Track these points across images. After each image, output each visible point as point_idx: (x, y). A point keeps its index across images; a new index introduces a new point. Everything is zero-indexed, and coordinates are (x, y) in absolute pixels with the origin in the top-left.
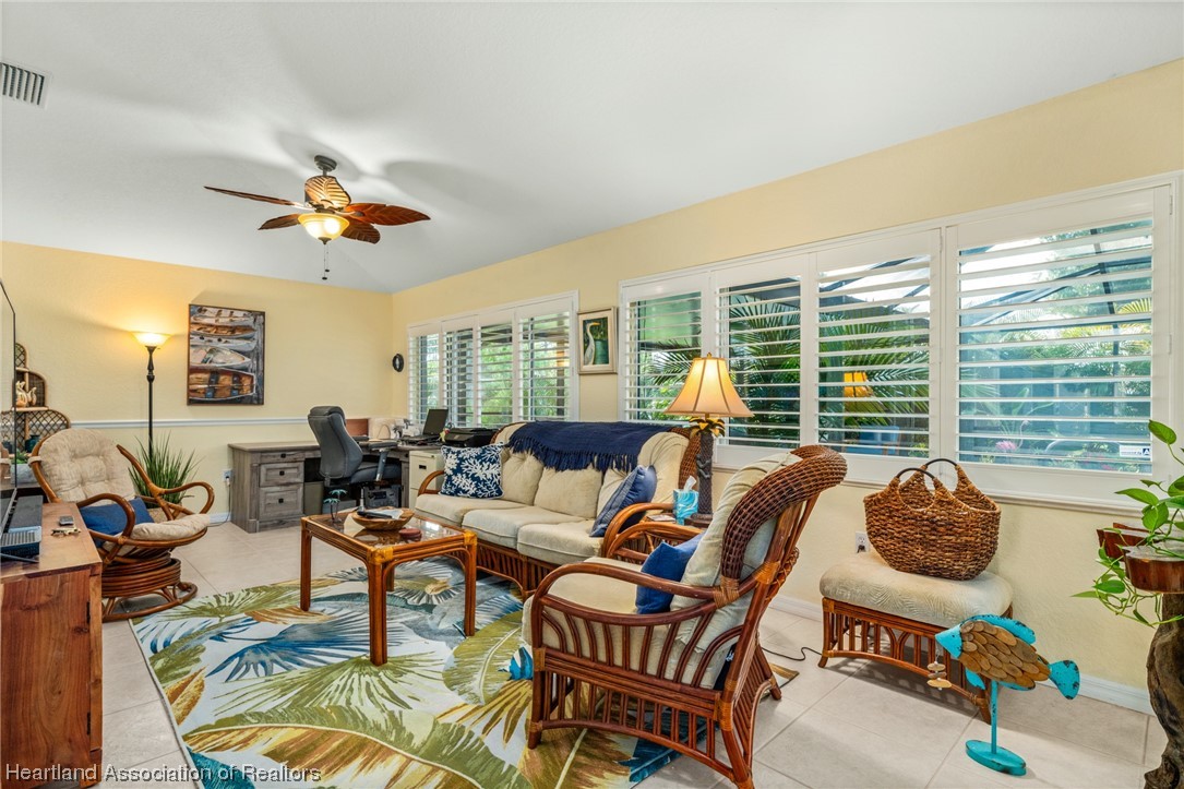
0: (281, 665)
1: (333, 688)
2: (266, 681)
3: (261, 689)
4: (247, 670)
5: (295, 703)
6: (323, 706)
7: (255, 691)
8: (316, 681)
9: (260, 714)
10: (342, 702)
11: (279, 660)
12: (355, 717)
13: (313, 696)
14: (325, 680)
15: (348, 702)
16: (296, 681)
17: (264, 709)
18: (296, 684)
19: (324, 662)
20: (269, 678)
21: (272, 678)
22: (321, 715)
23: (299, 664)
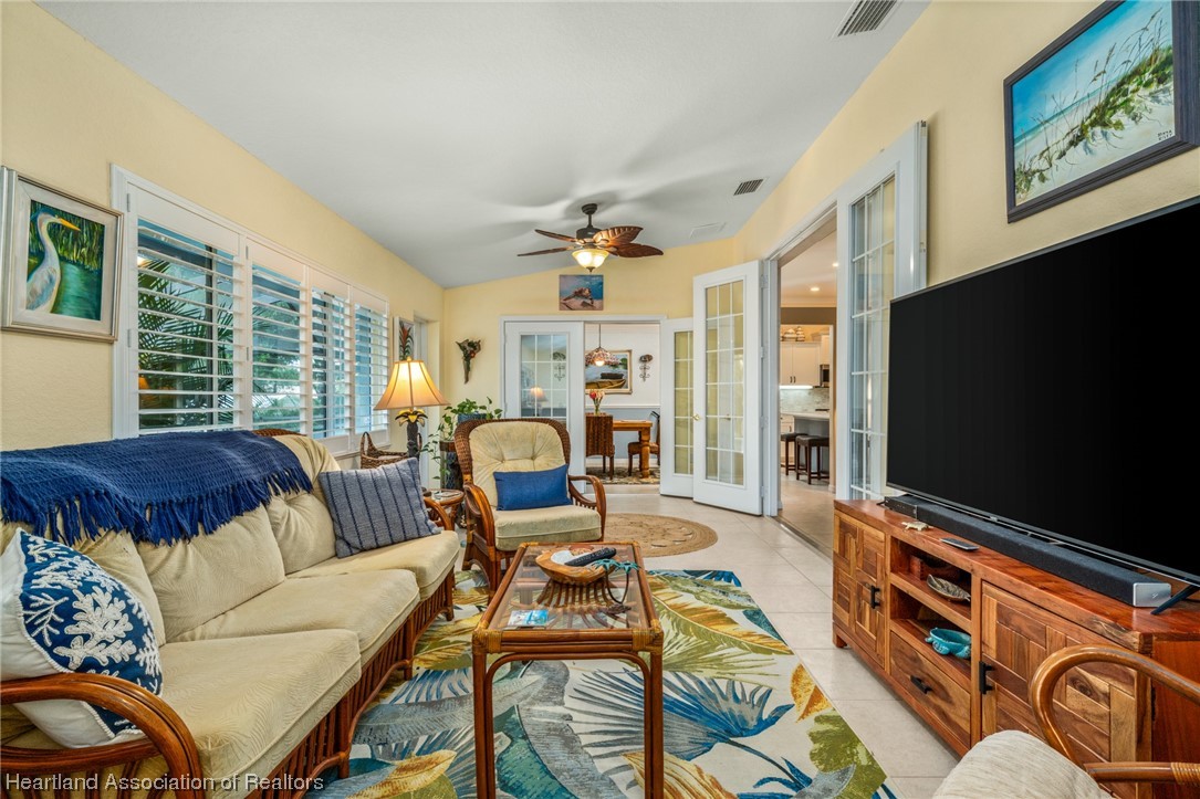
0: (719, 689)
1: (681, 648)
2: (734, 674)
3: (738, 668)
4: (753, 694)
5: (713, 647)
6: (695, 638)
7: (743, 668)
8: (692, 659)
9: (740, 646)
10: (681, 636)
11: (719, 698)
12: (678, 626)
13: (699, 648)
14: (685, 657)
15: (677, 635)
16: (708, 665)
17: (736, 650)
18: (711, 661)
19: (677, 676)
20: (731, 677)
21: (728, 676)
22: (699, 633)
23: (701, 683)
